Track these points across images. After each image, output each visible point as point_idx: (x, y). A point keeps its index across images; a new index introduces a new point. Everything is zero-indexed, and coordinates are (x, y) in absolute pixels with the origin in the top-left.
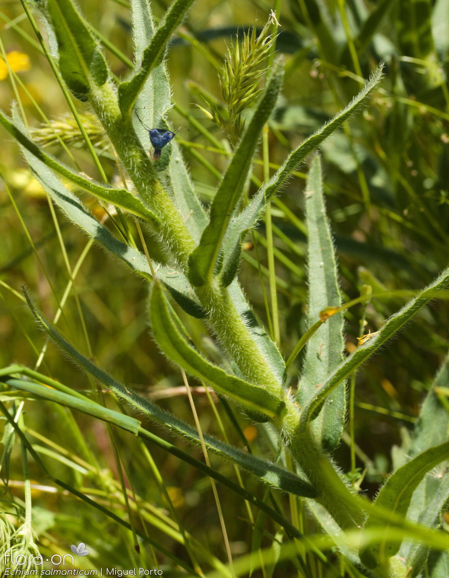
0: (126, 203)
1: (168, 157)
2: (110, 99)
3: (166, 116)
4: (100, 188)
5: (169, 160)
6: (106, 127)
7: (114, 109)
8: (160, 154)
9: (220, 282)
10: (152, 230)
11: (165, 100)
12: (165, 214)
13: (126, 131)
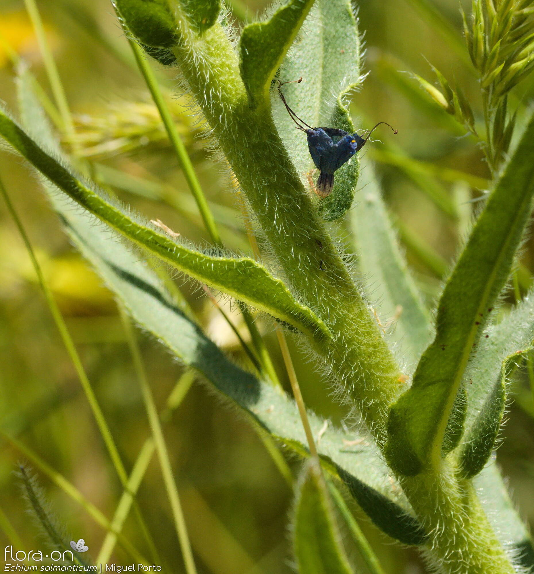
0: (255, 290)
1: (349, 190)
2: (224, 60)
3: (347, 101)
4: (196, 256)
5: (351, 197)
6: (213, 122)
7: (232, 82)
8: (331, 183)
9: (456, 467)
10: (310, 350)
11: (347, 66)
12: (340, 316)
13: (257, 131)
